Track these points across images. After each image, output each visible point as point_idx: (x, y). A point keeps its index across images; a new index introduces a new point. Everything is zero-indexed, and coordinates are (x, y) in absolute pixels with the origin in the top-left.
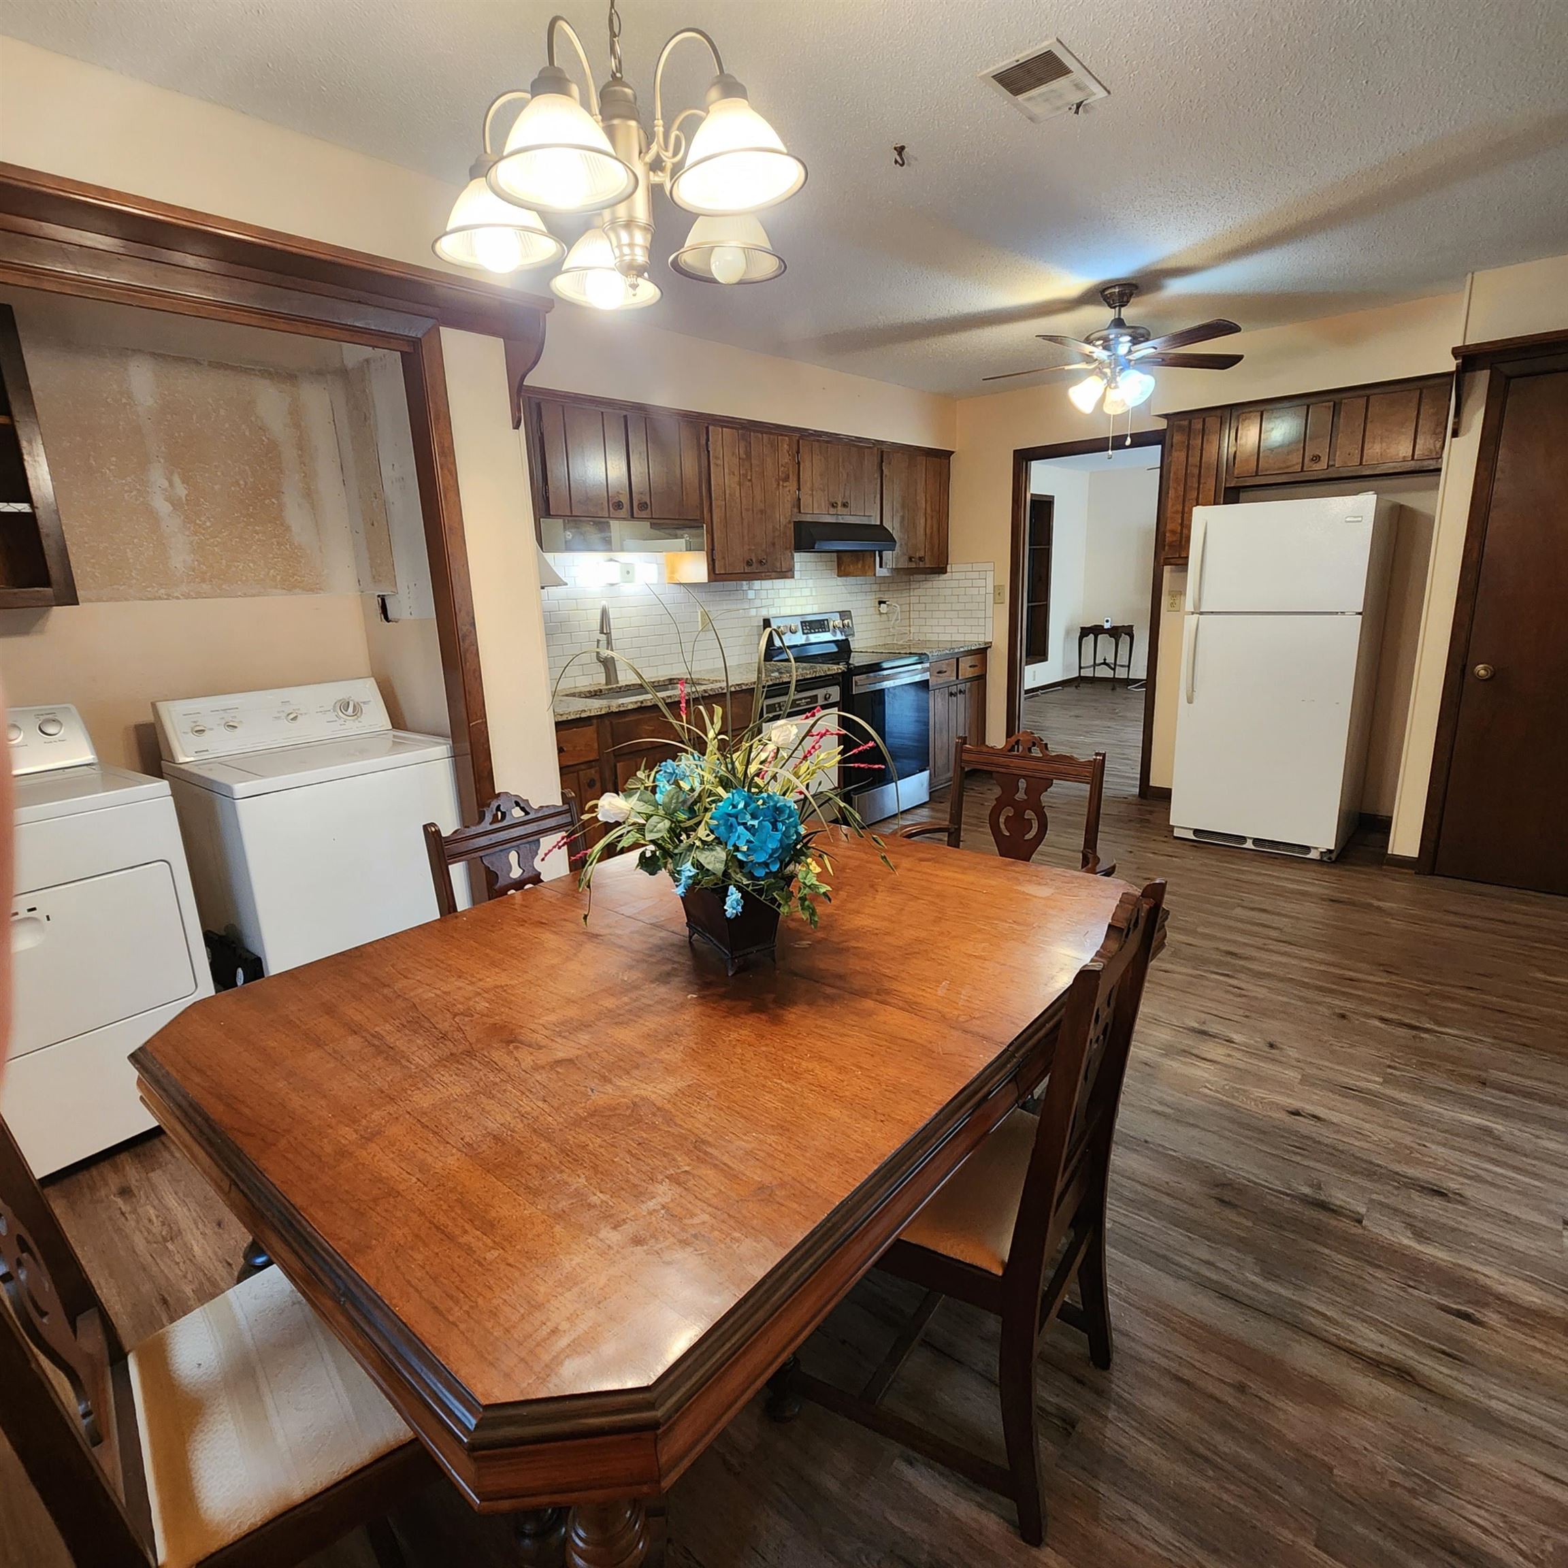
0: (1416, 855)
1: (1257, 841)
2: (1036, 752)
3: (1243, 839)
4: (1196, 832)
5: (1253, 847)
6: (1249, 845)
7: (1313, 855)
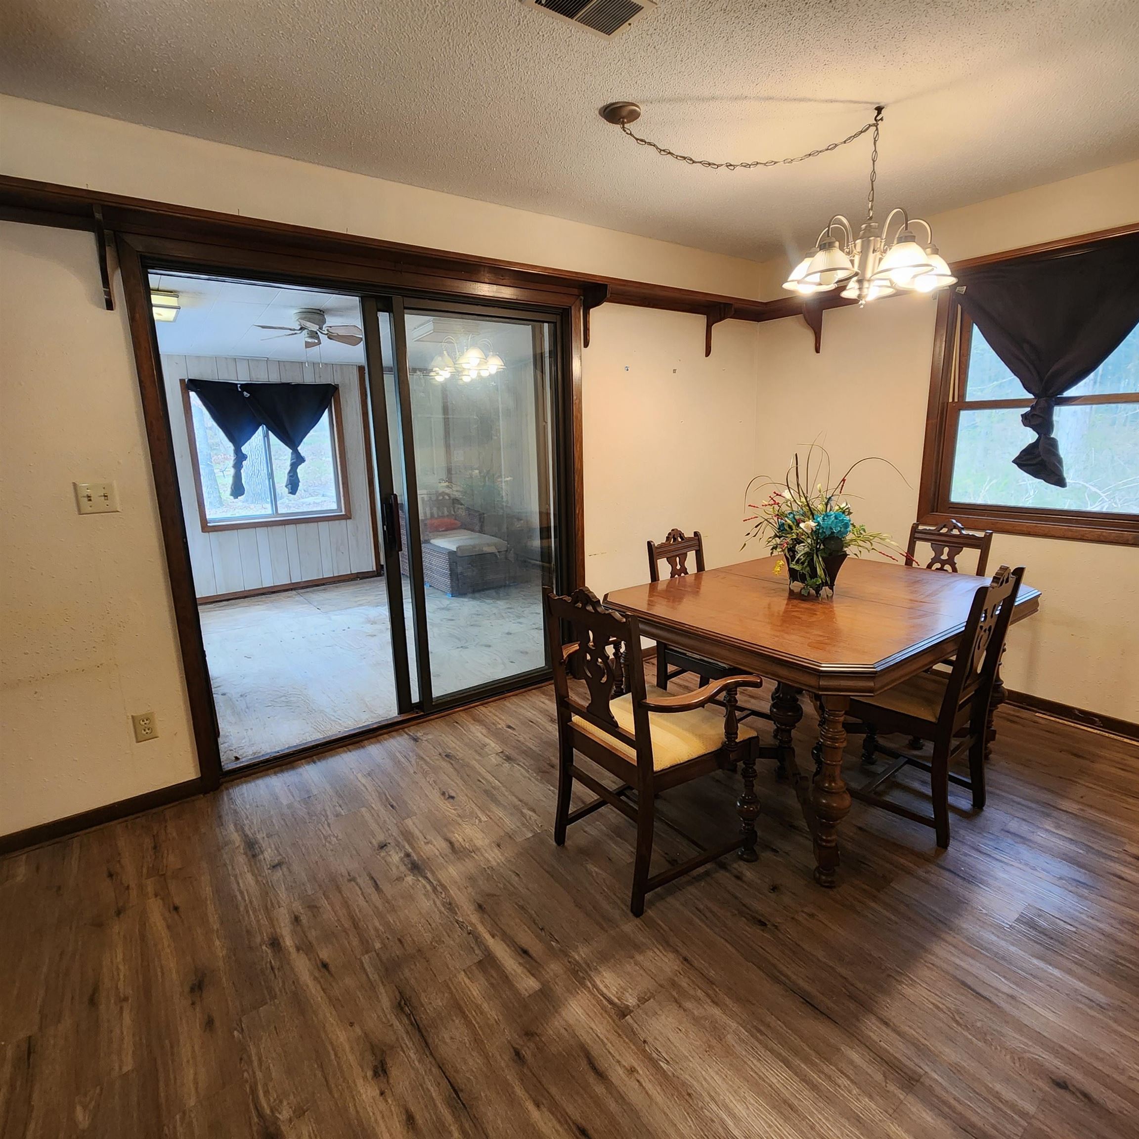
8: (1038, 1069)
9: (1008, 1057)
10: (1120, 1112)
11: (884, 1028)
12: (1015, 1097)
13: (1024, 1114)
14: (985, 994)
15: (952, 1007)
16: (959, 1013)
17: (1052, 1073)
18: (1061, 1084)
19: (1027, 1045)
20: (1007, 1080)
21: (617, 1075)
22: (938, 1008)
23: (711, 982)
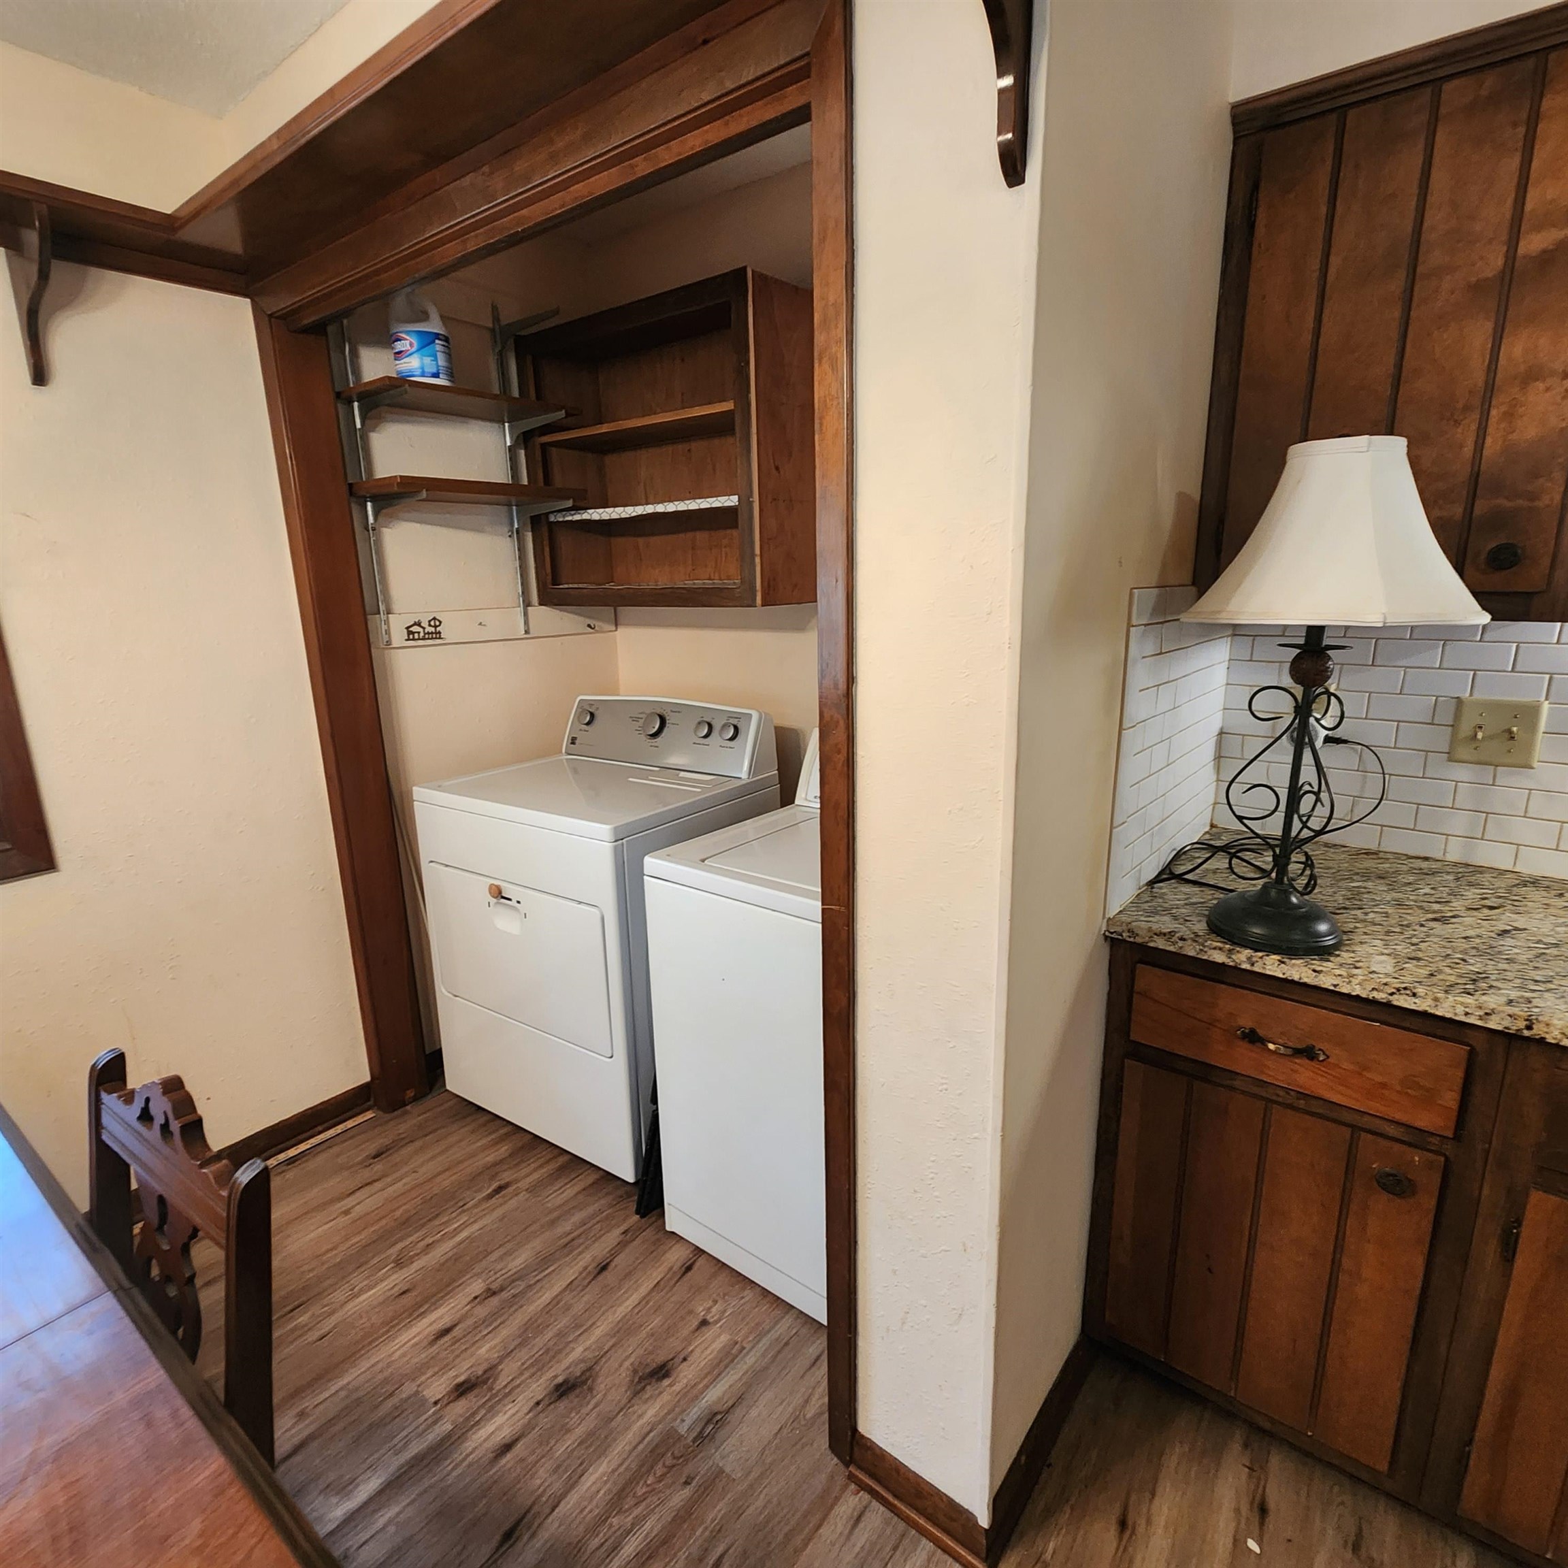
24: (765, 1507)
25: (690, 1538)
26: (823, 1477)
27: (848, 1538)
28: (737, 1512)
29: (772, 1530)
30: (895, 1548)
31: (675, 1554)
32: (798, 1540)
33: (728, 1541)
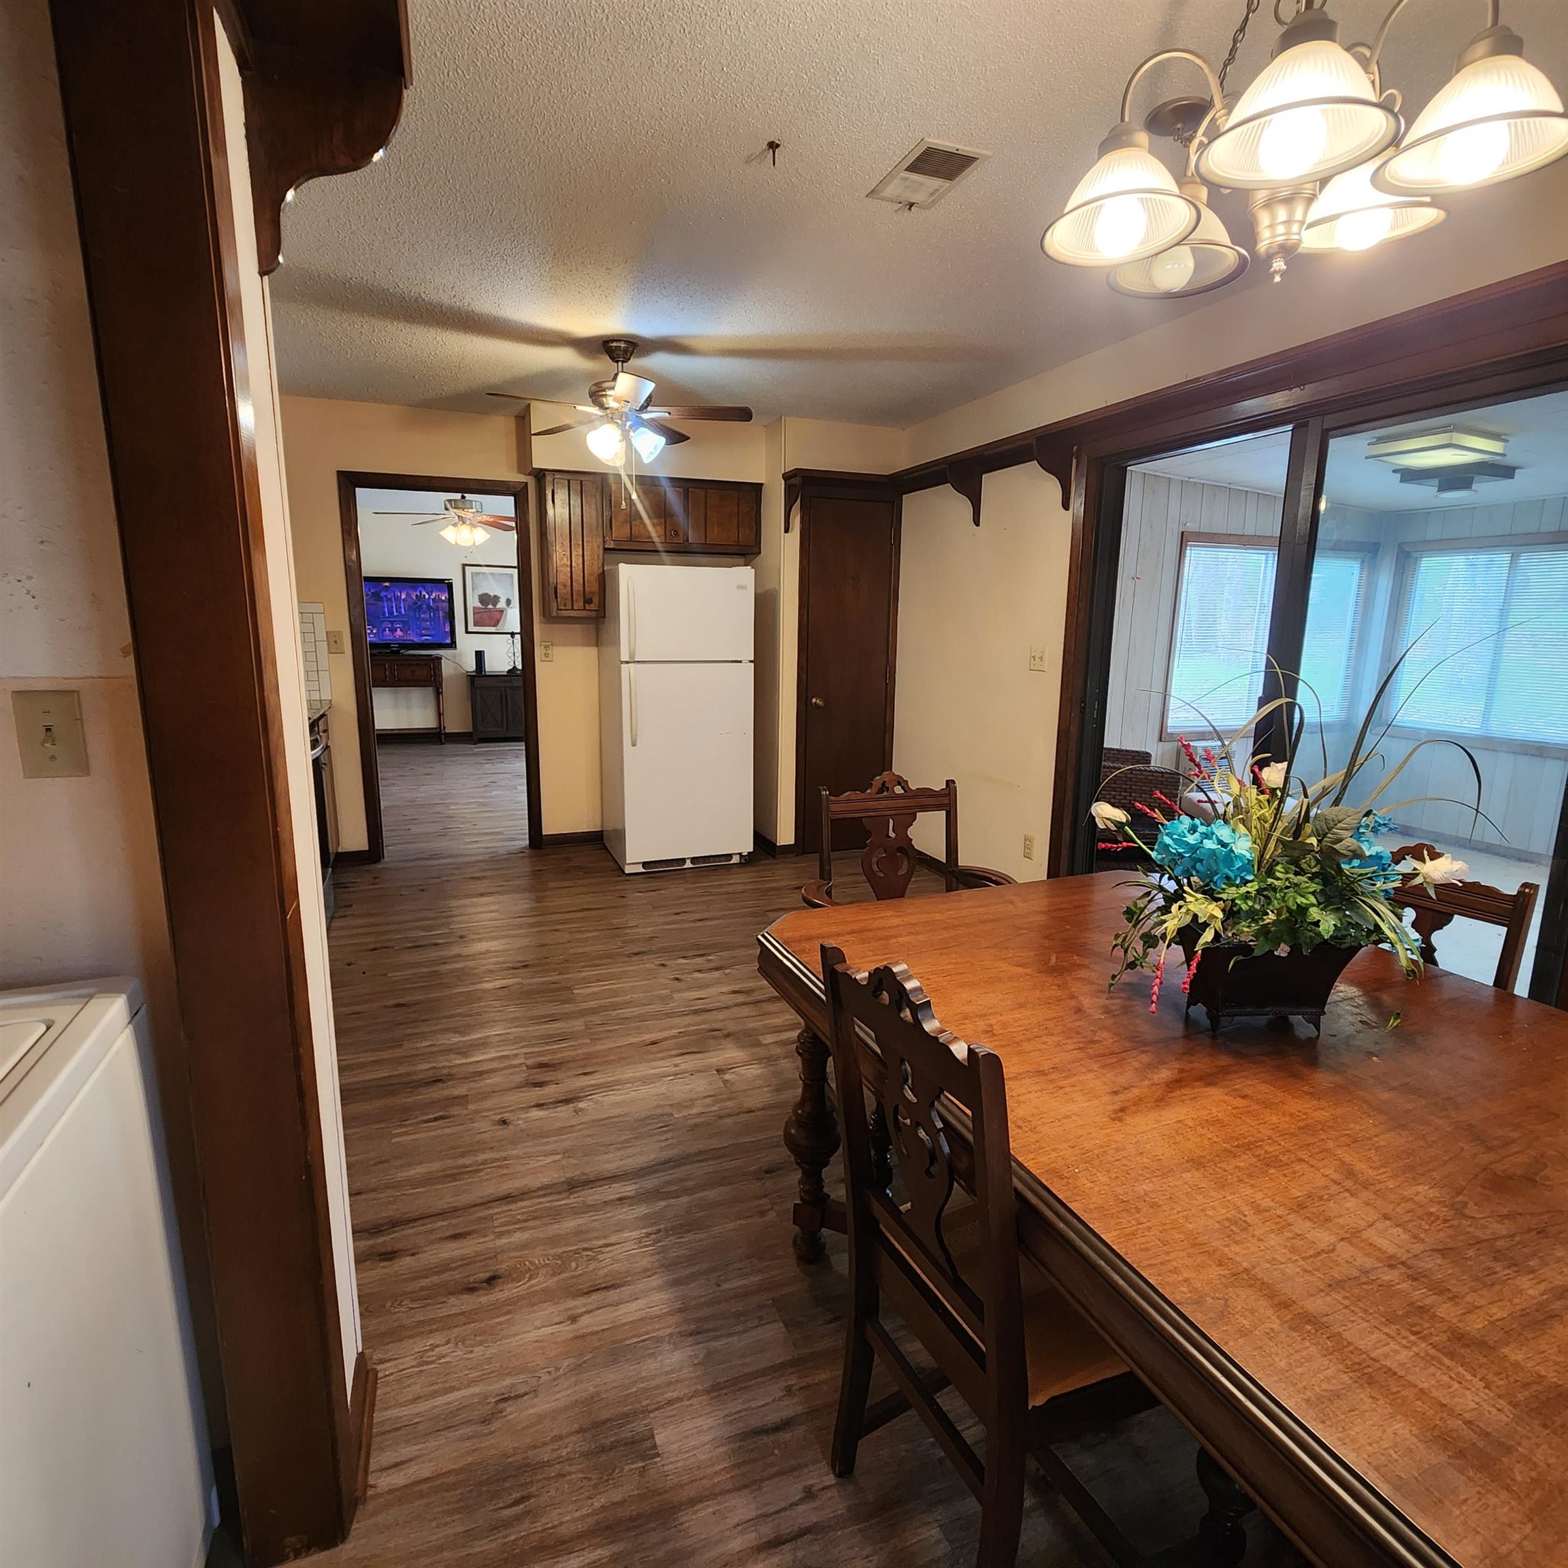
0: (792, 842)
1: (693, 860)
2: (898, 790)
3: (683, 861)
4: (645, 864)
5: (691, 866)
6: (688, 865)
7: (736, 860)
8: (513, 1276)
9: (537, 1262)
10: (444, 1302)
11: (618, 1196)
12: (512, 1240)
13: (500, 1235)
14: (594, 1296)
15: (601, 1257)
16: (593, 1259)
17: (503, 1283)
18: (492, 1280)
19: (532, 1286)
20: (525, 1246)
21: (677, 1060)
22: (607, 1245)
23: (721, 1117)
24: (446, 1524)
25: (522, 1538)
26: (379, 1519)
27: (419, 1456)
28: (470, 1535)
29: (458, 1502)
30: (398, 1429)
31: (543, 1531)
32: (452, 1479)
33: (496, 1515)
